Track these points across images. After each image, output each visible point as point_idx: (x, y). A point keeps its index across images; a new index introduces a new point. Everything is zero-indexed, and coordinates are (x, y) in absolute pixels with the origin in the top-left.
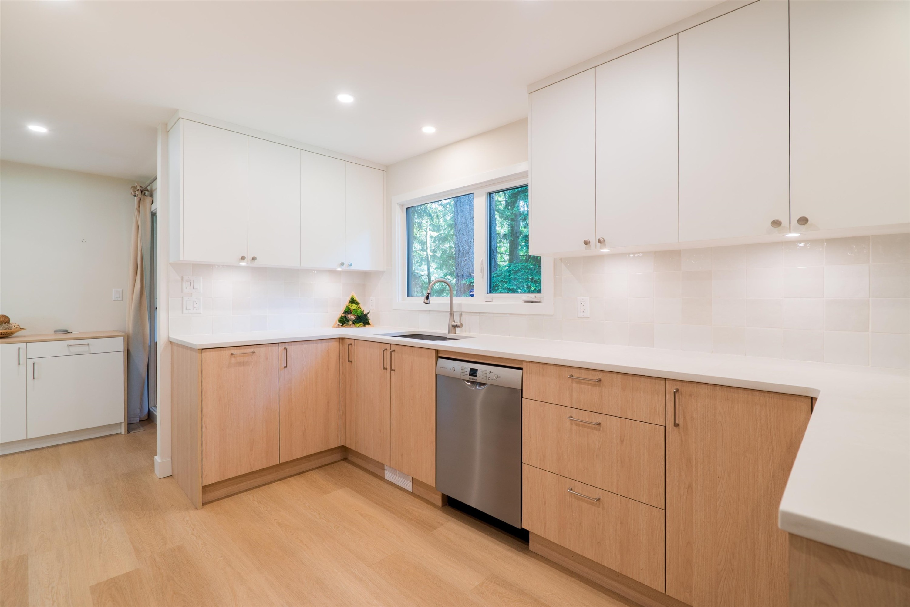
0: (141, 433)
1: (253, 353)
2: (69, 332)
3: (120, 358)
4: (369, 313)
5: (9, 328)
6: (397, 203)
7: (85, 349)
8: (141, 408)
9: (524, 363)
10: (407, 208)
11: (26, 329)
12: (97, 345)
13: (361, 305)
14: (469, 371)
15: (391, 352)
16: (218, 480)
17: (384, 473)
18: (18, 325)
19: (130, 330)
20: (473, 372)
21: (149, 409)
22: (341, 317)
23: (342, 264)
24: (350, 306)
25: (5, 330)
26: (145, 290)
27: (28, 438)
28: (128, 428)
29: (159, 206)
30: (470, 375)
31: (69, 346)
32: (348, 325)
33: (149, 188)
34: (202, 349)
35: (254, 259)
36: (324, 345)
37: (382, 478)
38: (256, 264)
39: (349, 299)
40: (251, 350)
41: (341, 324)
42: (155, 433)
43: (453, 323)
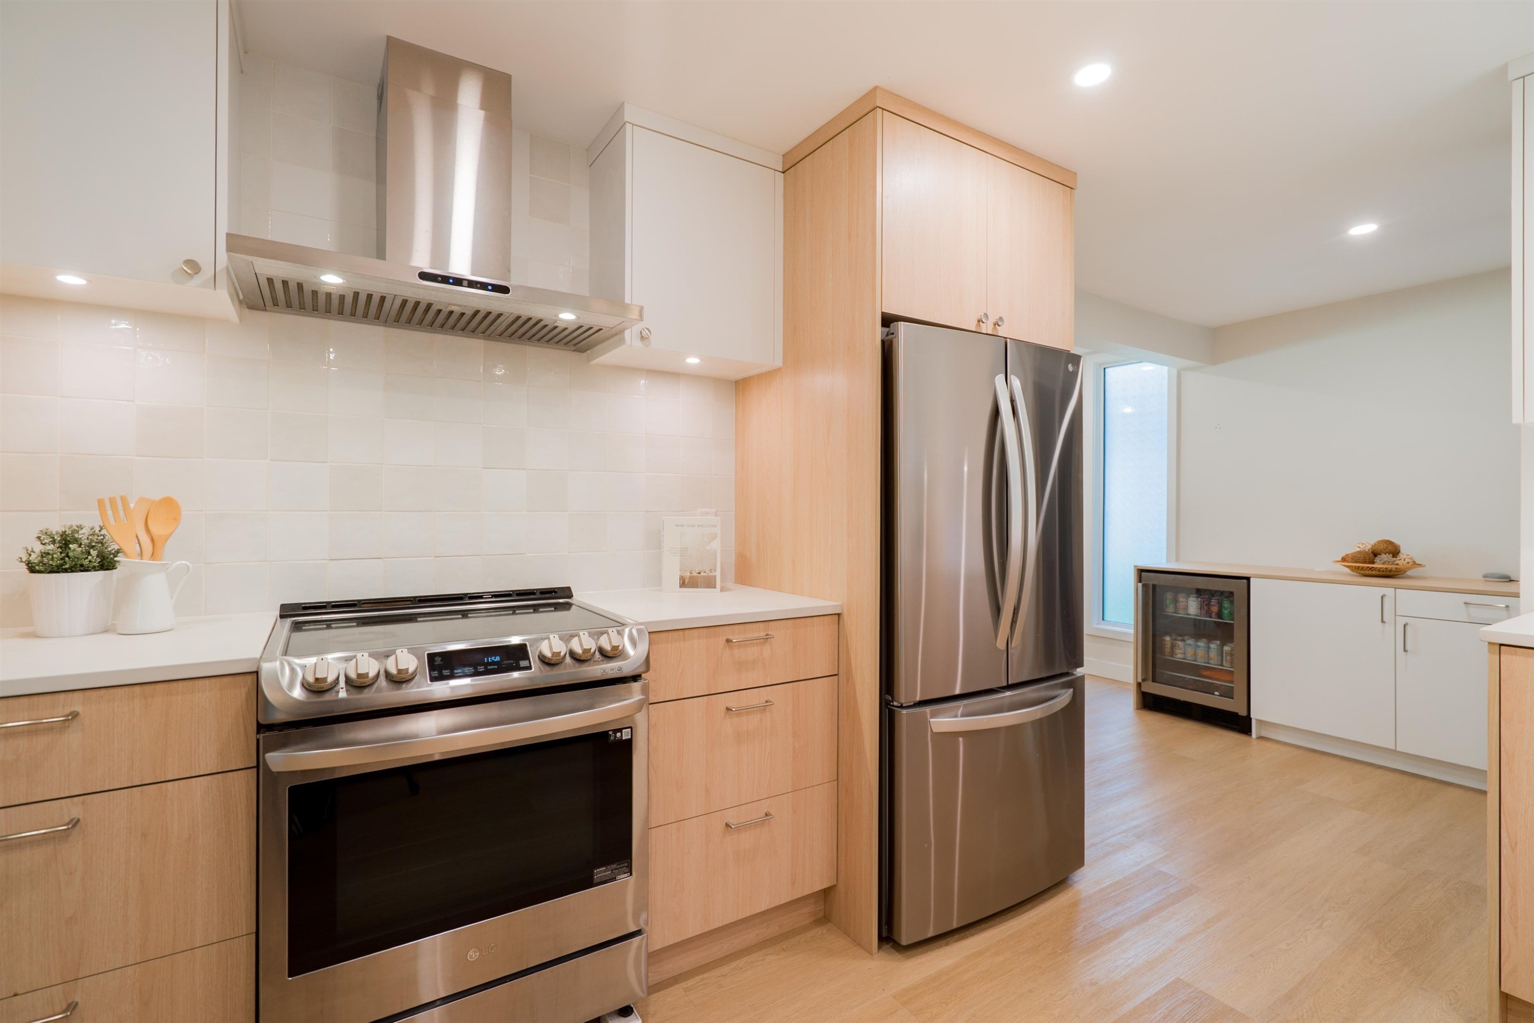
2: (1512, 579)
5: (1389, 562)
11: (1424, 566)
18: (1411, 559)
25: (1383, 564)
31: (1467, 604)
34: (1501, 645)
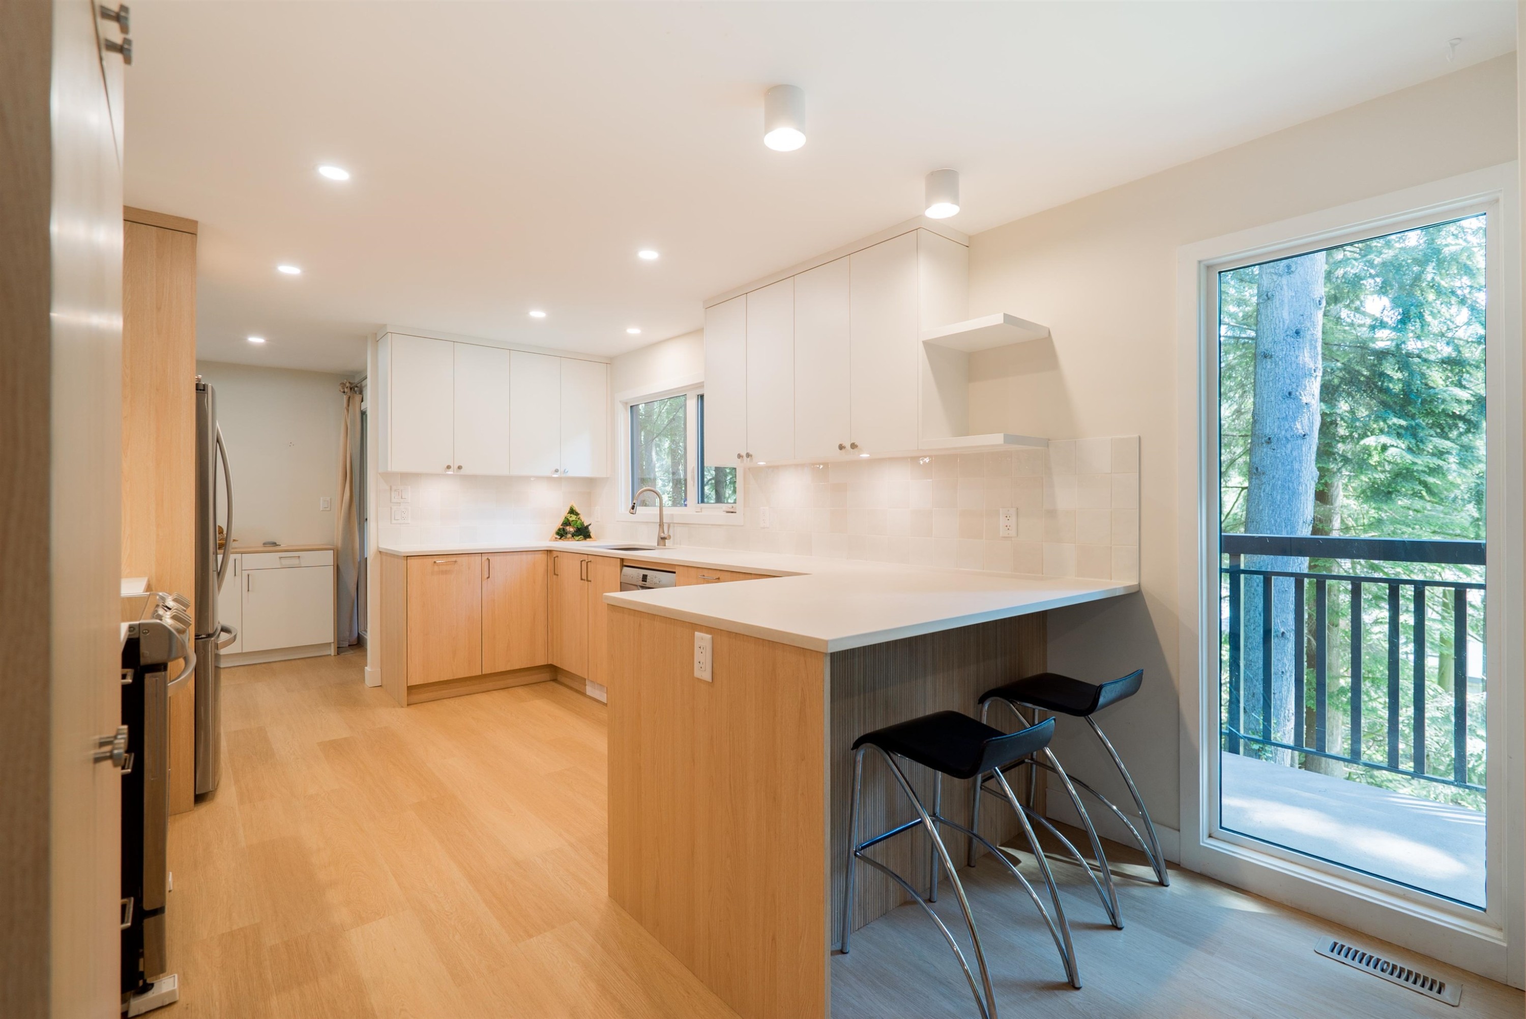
0: (350, 655)
1: (456, 562)
2: (276, 544)
3: (330, 572)
4: (590, 525)
6: (620, 402)
7: (295, 562)
8: (351, 631)
9: (677, 567)
10: (631, 407)
12: (308, 558)
13: (582, 517)
14: (641, 576)
15: (587, 562)
16: (421, 682)
17: (586, 689)
19: (339, 542)
20: (645, 578)
21: (358, 633)
22: (559, 530)
23: (557, 471)
24: (568, 517)
26: (354, 499)
27: (244, 652)
28: (338, 651)
29: (368, 405)
30: (643, 581)
31: (281, 558)
32: (566, 538)
33: (358, 385)
34: (408, 558)
35: (460, 468)
36: (530, 557)
37: (584, 694)
38: (462, 472)
39: (568, 510)
40: (454, 559)
41: (559, 537)
42: (366, 655)
43: (662, 534)
